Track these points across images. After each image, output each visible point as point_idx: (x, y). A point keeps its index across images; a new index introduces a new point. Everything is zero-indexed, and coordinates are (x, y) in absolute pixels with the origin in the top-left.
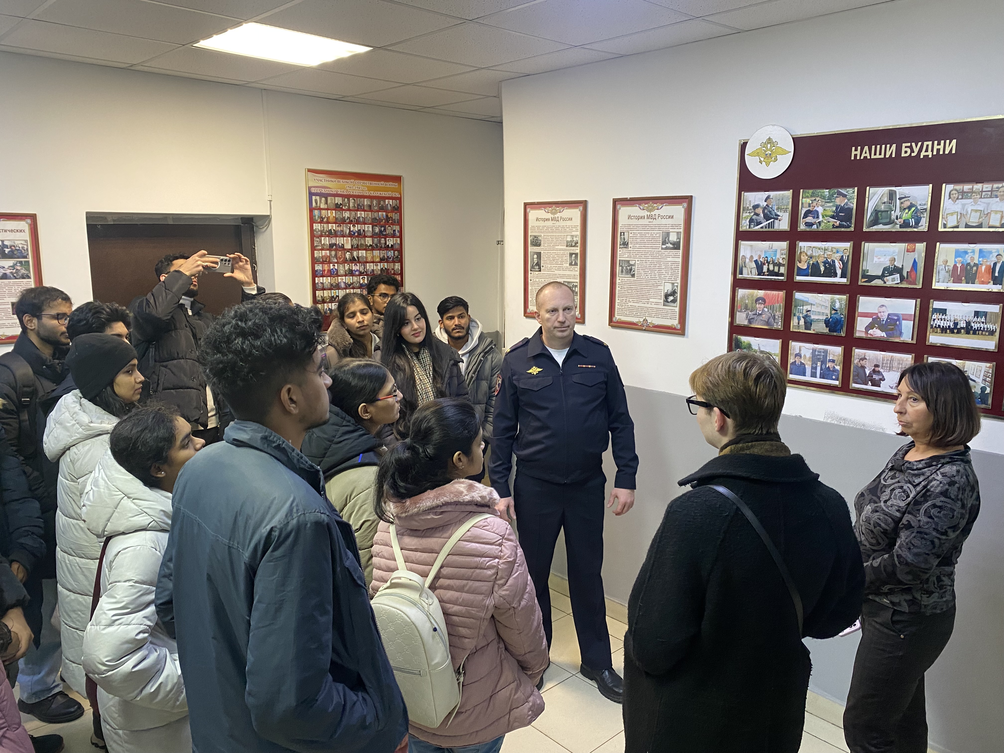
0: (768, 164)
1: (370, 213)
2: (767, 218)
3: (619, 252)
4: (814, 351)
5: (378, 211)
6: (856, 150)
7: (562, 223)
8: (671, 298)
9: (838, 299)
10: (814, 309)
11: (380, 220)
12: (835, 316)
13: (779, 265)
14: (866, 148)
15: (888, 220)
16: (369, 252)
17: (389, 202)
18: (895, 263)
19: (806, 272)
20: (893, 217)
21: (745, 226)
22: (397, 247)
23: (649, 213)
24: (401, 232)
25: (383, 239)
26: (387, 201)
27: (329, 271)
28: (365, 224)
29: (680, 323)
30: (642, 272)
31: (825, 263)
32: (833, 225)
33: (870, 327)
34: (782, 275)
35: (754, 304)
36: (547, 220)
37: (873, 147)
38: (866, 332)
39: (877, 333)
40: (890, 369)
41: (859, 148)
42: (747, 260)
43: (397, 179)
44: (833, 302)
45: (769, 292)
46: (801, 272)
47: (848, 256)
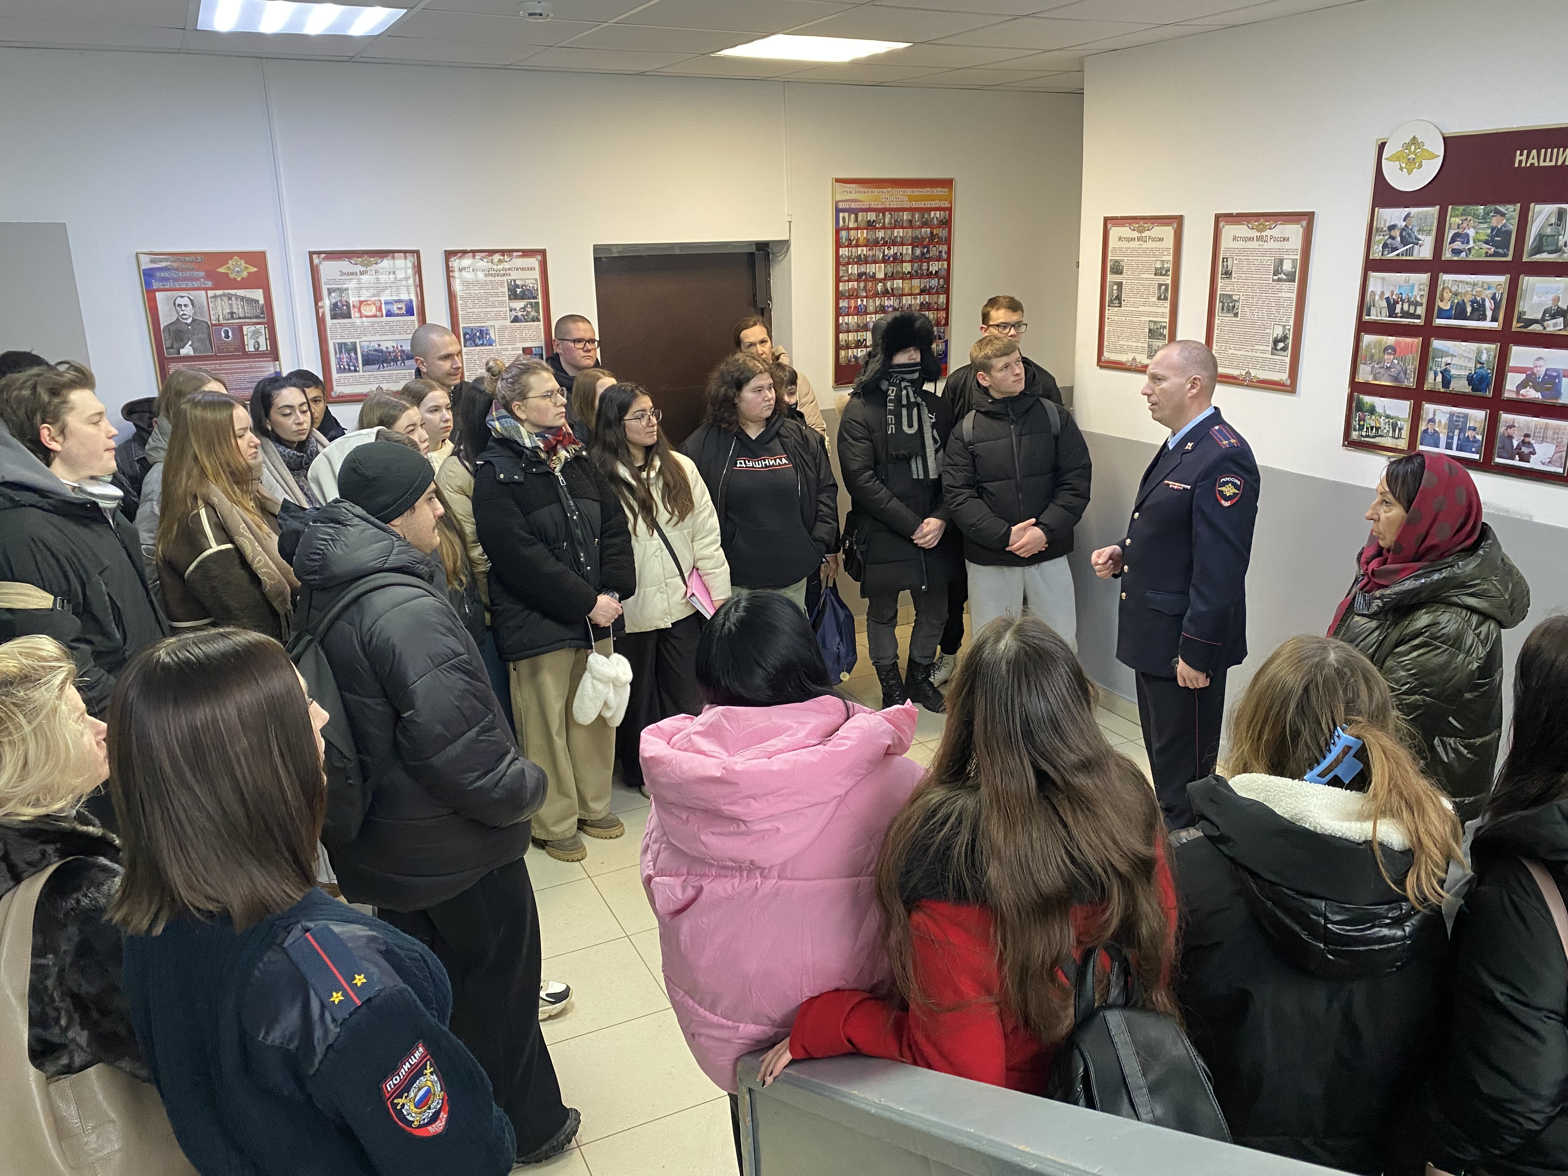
0: (1410, 172)
1: (910, 230)
2: (1404, 242)
3: (1220, 284)
4: (1452, 415)
5: (922, 228)
6: (1521, 155)
7: (1150, 244)
8: (1281, 345)
9: (1486, 349)
10: (1455, 361)
11: (923, 239)
12: (1481, 371)
13: (1417, 304)
14: (1534, 152)
15: (1553, 248)
16: (906, 281)
17: (935, 214)
18: (1560, 304)
19: (1448, 314)
20: (1561, 243)
21: (1377, 253)
22: (943, 273)
23: (1259, 234)
24: (949, 253)
25: (925, 264)
26: (932, 213)
27: (856, 308)
28: (902, 244)
29: (1290, 376)
30: (1247, 309)
31: (1473, 302)
32: (1487, 253)
33: (1523, 385)
34: (1419, 317)
35: (1382, 355)
36: (1133, 239)
37: (1543, 150)
38: (1518, 392)
39: (1531, 394)
40: (1544, 440)
41: (1525, 152)
42: (1377, 298)
43: (948, 183)
44: (1479, 353)
45: (1401, 339)
46: (1442, 314)
47: (1502, 294)
